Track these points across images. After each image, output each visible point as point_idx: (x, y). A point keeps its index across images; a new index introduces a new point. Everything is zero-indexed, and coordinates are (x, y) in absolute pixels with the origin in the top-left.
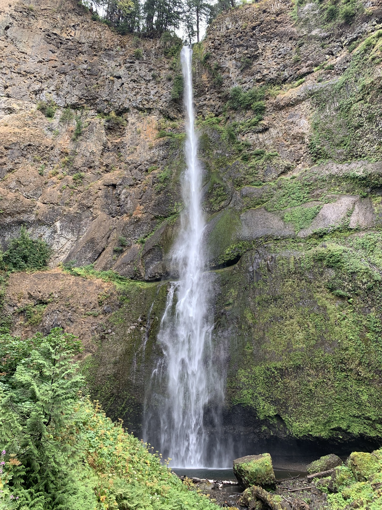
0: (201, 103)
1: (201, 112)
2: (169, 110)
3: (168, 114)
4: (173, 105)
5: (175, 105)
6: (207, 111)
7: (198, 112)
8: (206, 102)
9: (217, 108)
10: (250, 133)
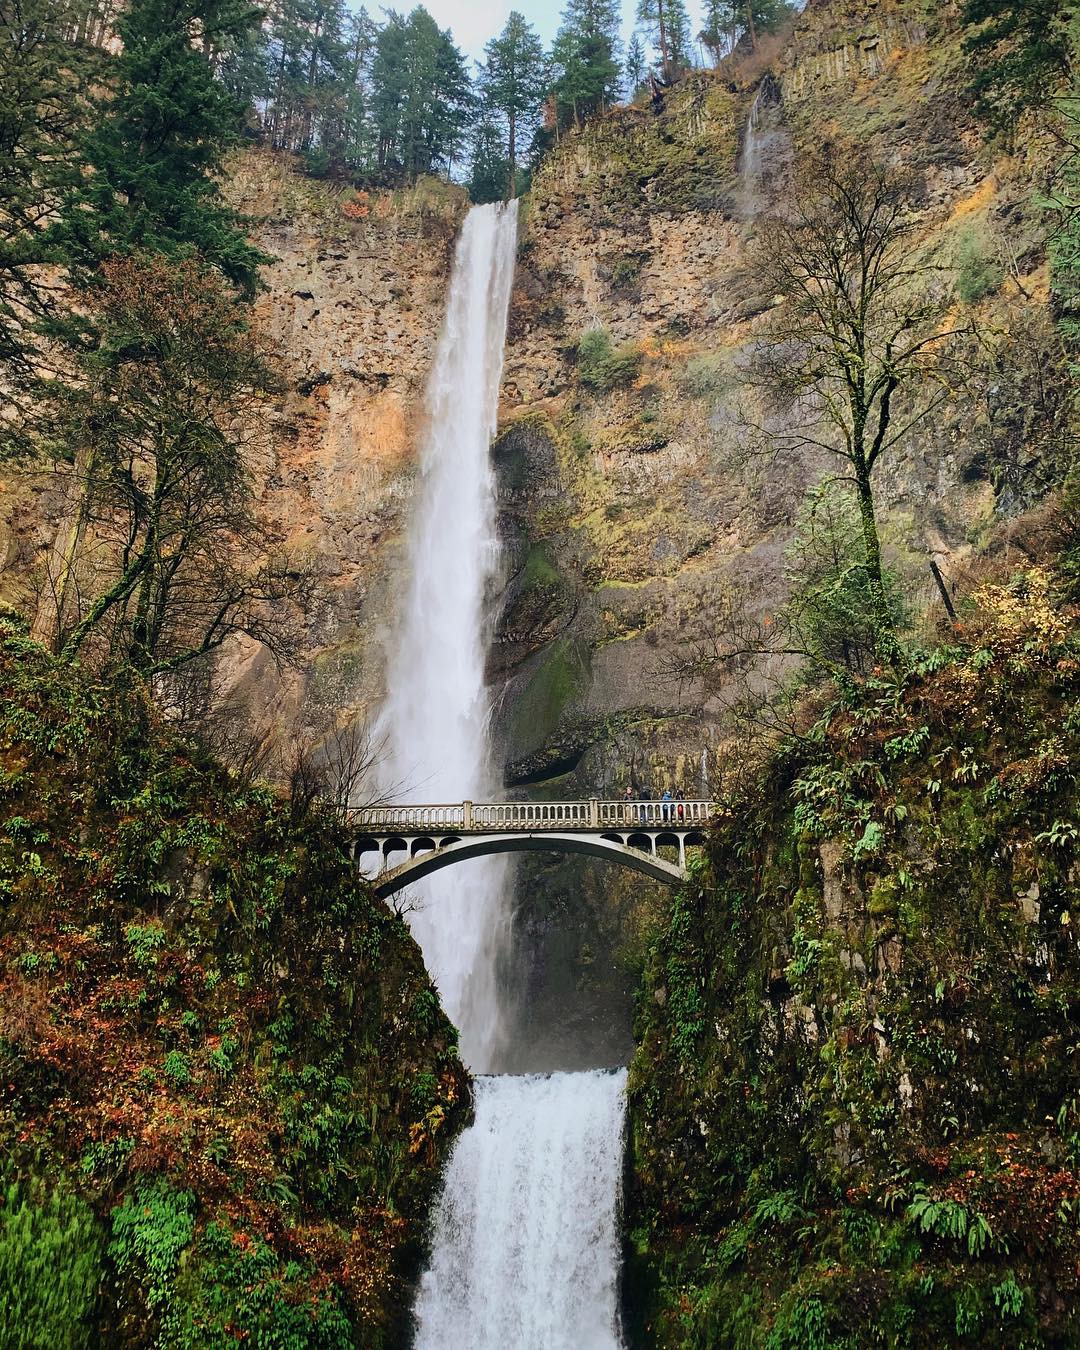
0: (512, 361)
1: (514, 383)
6: (528, 381)
7: (506, 384)
8: (527, 360)
9: (552, 376)
10: (625, 453)
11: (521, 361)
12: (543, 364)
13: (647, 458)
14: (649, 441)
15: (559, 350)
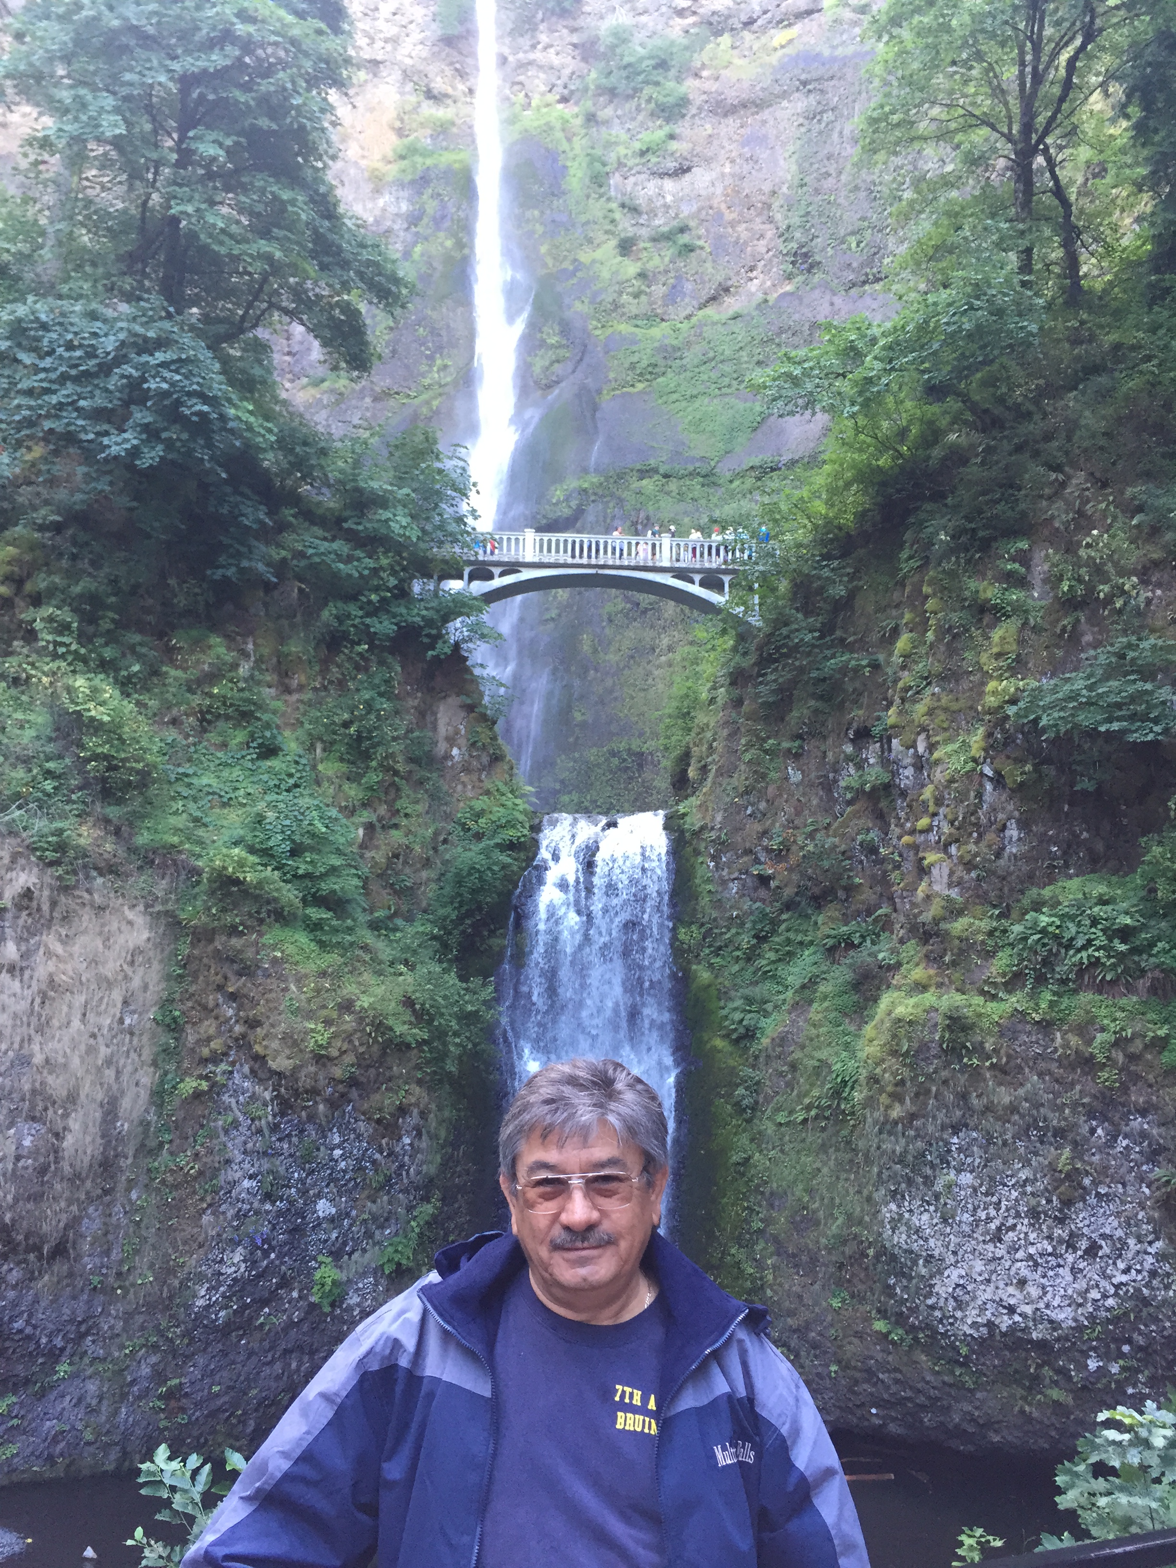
0: (521, 55)
1: (521, 83)
2: (432, 69)
3: (426, 80)
4: (443, 55)
5: (448, 55)
6: (538, 82)
7: (514, 83)
8: (537, 55)
9: (564, 79)
10: (643, 176)
11: (531, 56)
12: (556, 61)
13: (669, 185)
14: (671, 165)
15: (575, 46)
